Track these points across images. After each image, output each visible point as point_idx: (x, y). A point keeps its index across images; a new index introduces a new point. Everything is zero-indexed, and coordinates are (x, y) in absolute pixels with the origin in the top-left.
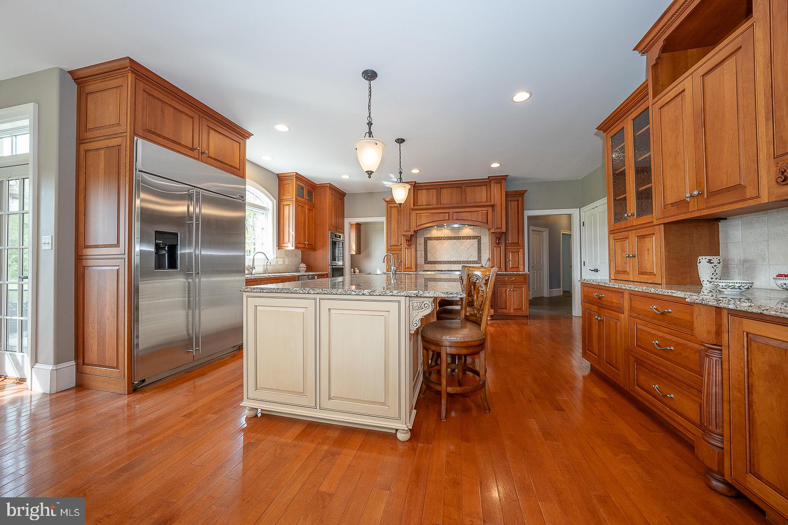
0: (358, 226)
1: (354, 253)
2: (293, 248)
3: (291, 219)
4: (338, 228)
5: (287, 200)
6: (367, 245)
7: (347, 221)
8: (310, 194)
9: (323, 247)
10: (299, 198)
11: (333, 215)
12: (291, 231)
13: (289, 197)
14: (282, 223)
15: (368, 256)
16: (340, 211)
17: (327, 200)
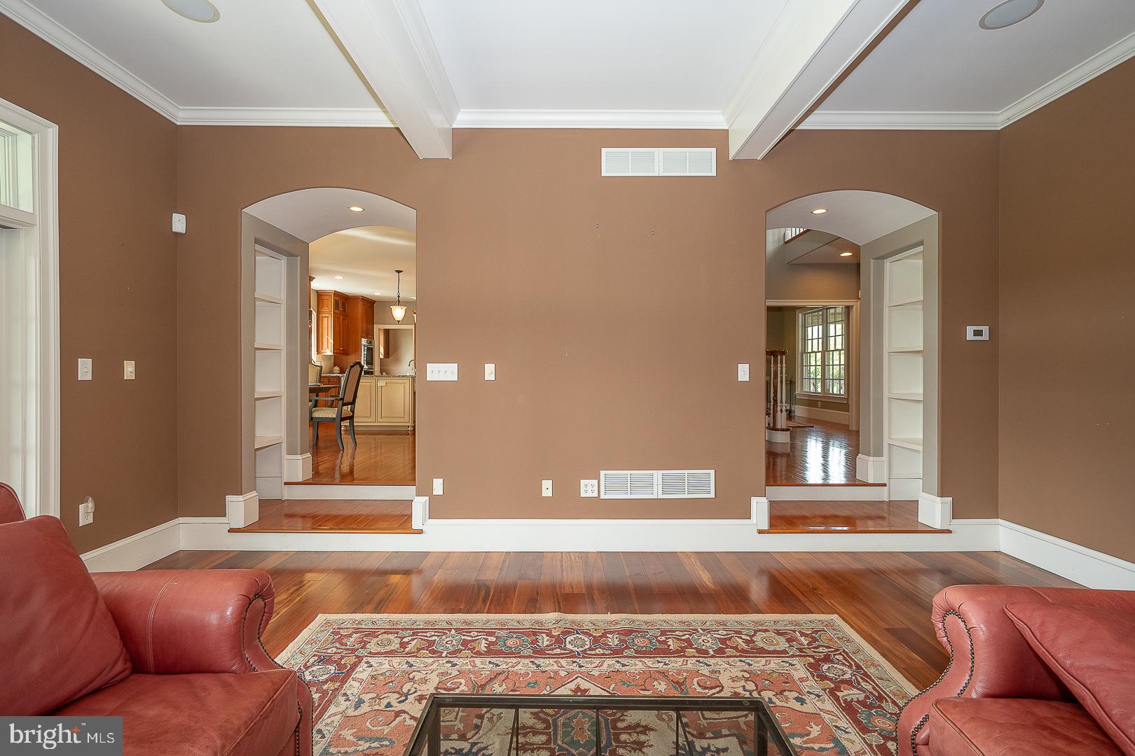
0: (387, 332)
1: (382, 357)
2: (332, 354)
3: (329, 329)
4: (369, 334)
5: (326, 313)
6: (397, 348)
7: (376, 327)
8: (344, 306)
9: (355, 352)
10: (336, 311)
11: (364, 322)
12: (330, 339)
13: (328, 311)
14: (321, 332)
15: (398, 360)
16: (370, 319)
17: (360, 309)
